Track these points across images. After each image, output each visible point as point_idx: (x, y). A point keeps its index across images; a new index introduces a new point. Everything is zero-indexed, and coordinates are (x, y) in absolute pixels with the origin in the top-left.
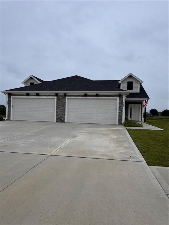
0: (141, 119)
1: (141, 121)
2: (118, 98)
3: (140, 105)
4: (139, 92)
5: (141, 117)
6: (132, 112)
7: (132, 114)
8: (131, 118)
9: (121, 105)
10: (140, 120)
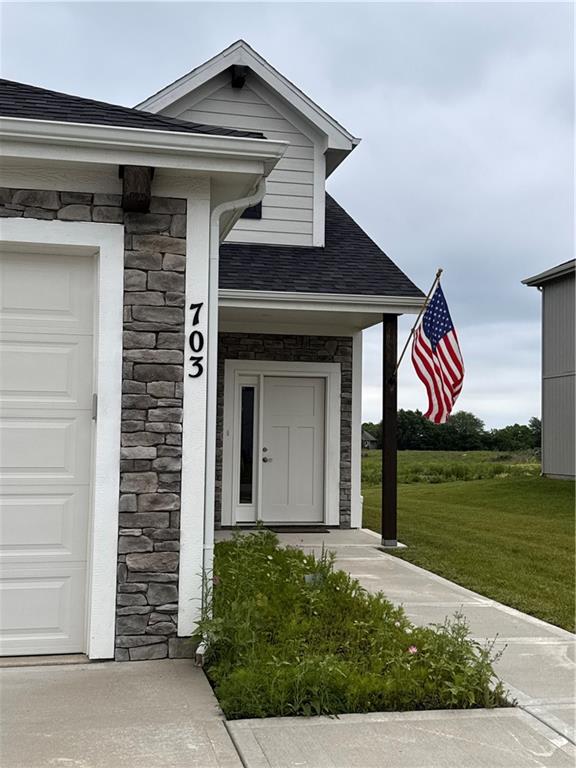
0: (345, 510)
1: (345, 525)
2: (108, 240)
3: (333, 371)
4: (319, 240)
5: (345, 491)
6: (261, 440)
7: (258, 455)
8: (246, 496)
9: (161, 356)
10: (333, 518)
